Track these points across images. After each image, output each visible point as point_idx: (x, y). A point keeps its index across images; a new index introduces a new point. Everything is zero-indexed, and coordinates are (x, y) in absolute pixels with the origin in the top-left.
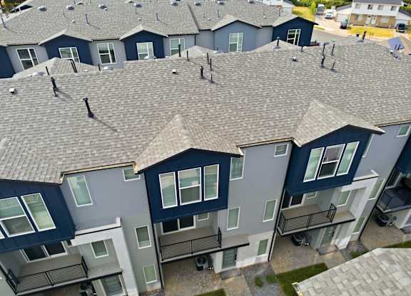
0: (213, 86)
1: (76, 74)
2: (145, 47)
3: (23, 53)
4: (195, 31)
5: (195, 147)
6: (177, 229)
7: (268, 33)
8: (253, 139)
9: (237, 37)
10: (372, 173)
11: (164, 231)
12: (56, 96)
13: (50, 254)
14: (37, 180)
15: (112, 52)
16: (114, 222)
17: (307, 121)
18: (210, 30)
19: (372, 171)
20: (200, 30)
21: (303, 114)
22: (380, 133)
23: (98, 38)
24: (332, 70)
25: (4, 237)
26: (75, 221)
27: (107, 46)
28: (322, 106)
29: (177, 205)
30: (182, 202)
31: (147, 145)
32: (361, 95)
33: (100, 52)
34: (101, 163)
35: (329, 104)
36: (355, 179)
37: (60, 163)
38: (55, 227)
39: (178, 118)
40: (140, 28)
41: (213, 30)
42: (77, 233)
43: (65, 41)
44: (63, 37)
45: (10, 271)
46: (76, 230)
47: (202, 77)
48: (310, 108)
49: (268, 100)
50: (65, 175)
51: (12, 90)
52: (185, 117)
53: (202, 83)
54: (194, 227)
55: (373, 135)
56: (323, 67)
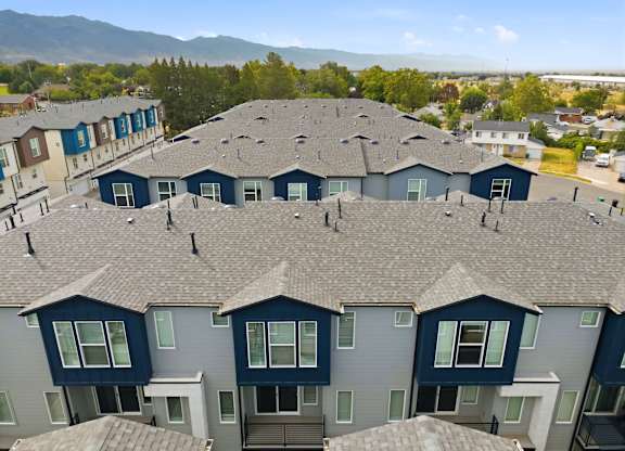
0: (336, 235)
1: (195, 210)
2: (298, 189)
3: (163, 186)
4: (363, 173)
5: (286, 295)
6: (275, 411)
7: (465, 181)
8: (362, 298)
9: (418, 185)
10: (551, 377)
11: (259, 411)
12: (169, 229)
13: (124, 410)
14: (123, 305)
15: (259, 191)
16: (194, 376)
17: (440, 285)
18: (382, 173)
19: (552, 374)
20: (368, 174)
21: (437, 278)
22: (537, 314)
23: (245, 175)
24: (496, 231)
25: (79, 366)
26: (154, 368)
27: (255, 185)
28: (463, 271)
29: (265, 366)
30: (273, 363)
31: (242, 288)
32: (528, 265)
33: (246, 191)
34: (190, 300)
35: (478, 269)
36: (515, 380)
37: (150, 294)
38: (130, 366)
39: (284, 265)
40: (296, 166)
41: (386, 173)
42: (152, 380)
43: (208, 176)
44: (208, 172)
45: (77, 415)
46: (151, 377)
47: (327, 224)
48: (449, 272)
49: (397, 257)
50: (151, 307)
51: (130, 220)
52: (292, 264)
53: (324, 230)
54: (297, 413)
55: (527, 314)
56: (484, 226)
